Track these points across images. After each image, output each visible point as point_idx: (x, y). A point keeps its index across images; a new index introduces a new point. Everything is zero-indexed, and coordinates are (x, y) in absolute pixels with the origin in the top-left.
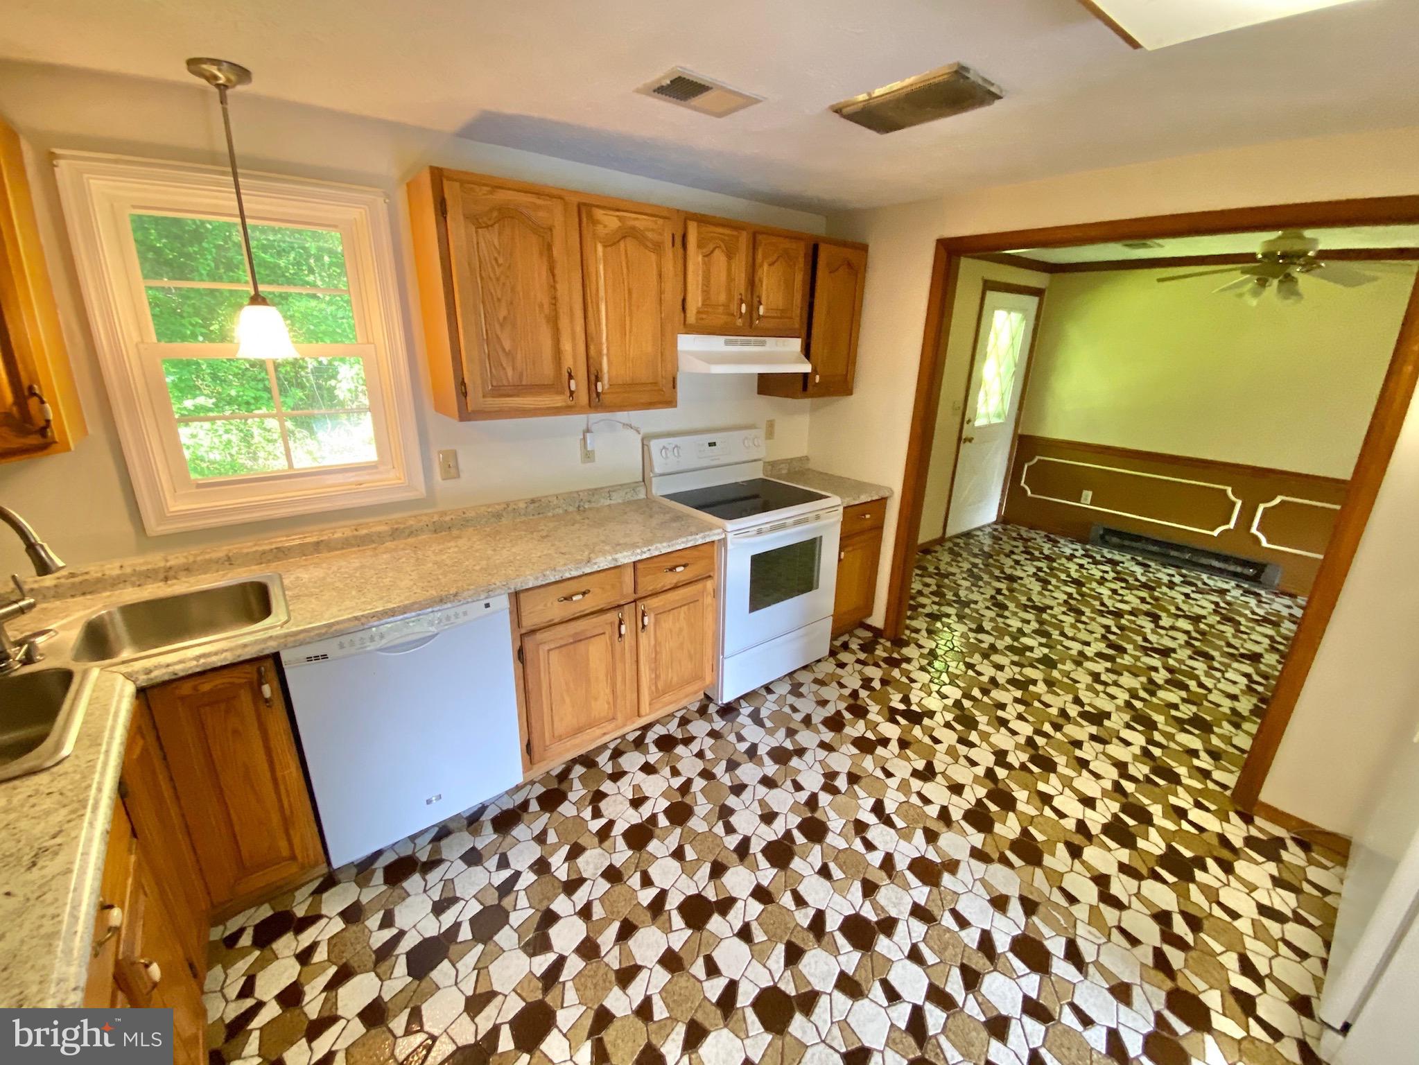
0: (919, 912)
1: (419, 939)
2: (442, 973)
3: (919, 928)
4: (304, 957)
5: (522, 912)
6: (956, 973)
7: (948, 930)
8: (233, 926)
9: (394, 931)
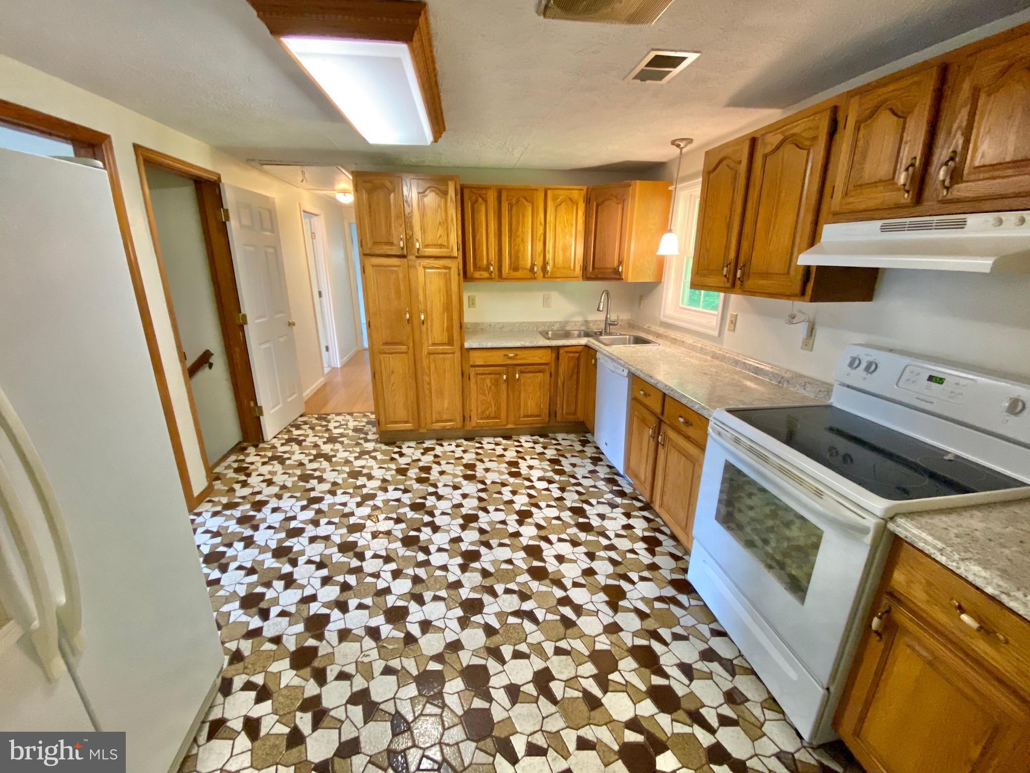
0: (458, 584)
3: (452, 578)
6: (424, 576)
7: (440, 589)
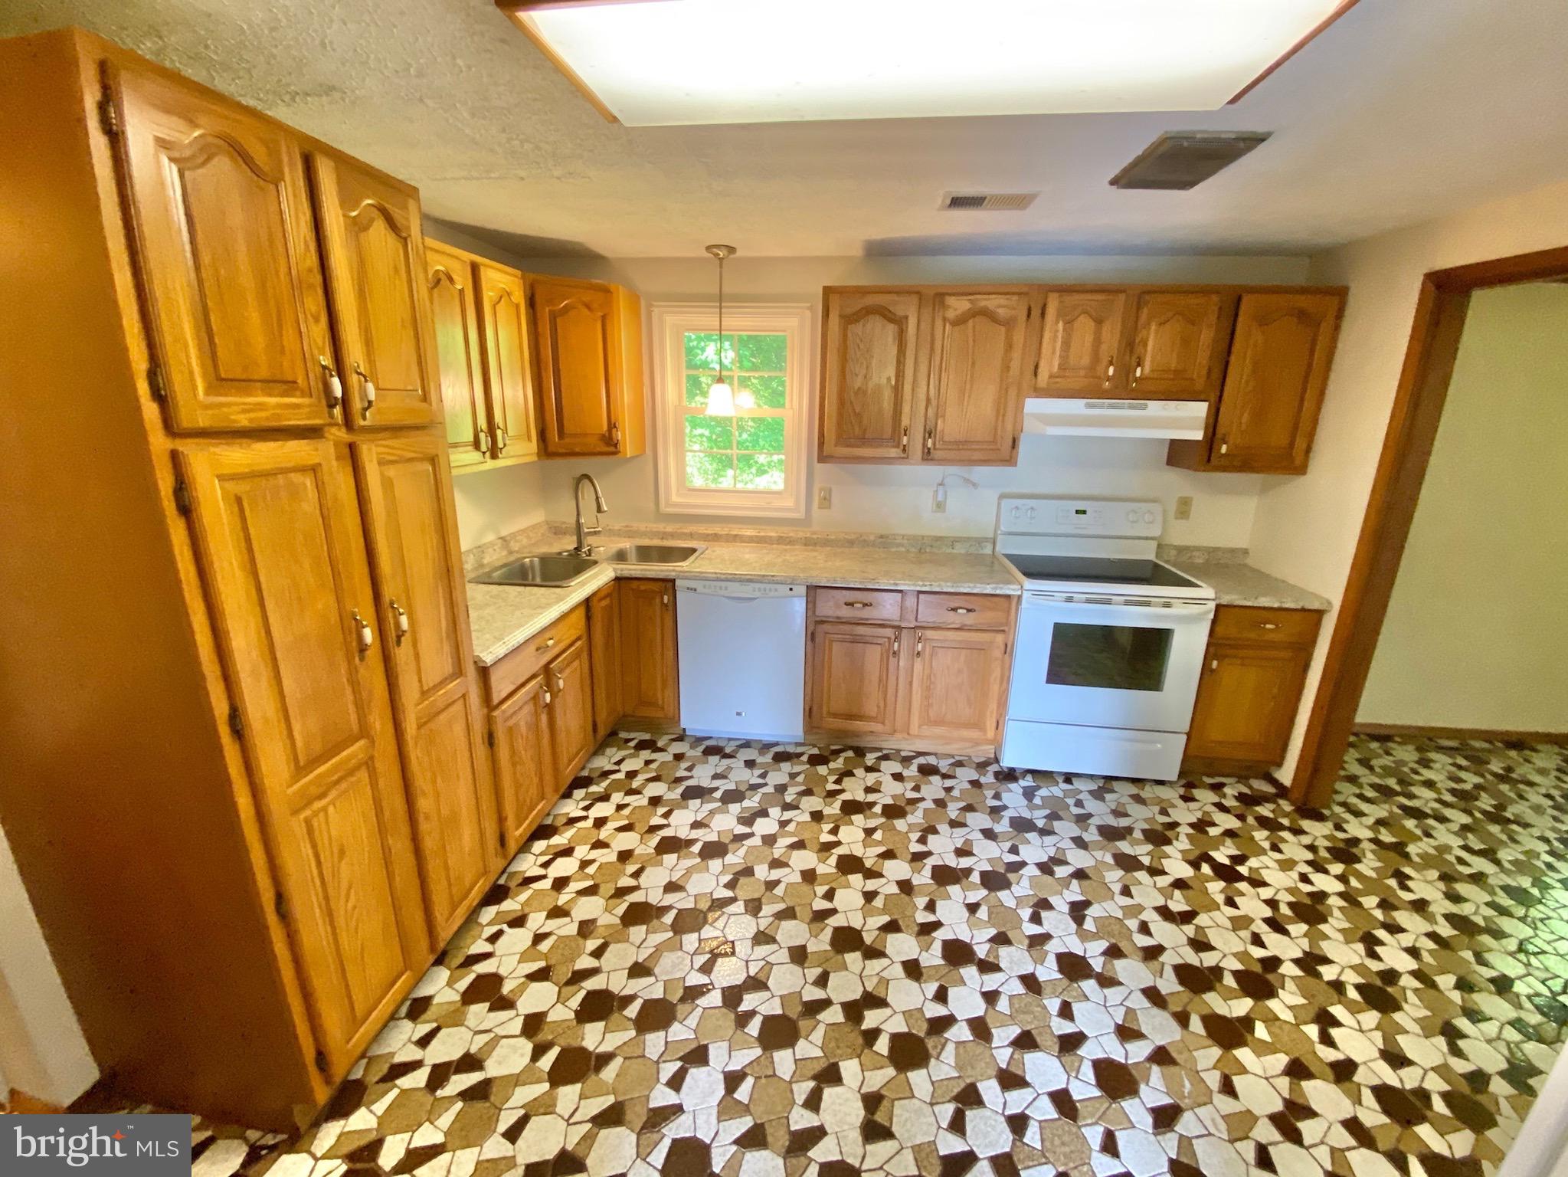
0: (1029, 980)
1: (696, 784)
2: (694, 803)
4: (648, 763)
5: (752, 802)
6: (1015, 1030)
7: (1046, 1008)
8: (632, 735)
9: (689, 774)
